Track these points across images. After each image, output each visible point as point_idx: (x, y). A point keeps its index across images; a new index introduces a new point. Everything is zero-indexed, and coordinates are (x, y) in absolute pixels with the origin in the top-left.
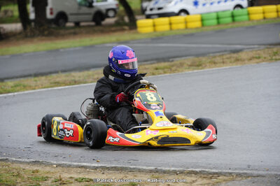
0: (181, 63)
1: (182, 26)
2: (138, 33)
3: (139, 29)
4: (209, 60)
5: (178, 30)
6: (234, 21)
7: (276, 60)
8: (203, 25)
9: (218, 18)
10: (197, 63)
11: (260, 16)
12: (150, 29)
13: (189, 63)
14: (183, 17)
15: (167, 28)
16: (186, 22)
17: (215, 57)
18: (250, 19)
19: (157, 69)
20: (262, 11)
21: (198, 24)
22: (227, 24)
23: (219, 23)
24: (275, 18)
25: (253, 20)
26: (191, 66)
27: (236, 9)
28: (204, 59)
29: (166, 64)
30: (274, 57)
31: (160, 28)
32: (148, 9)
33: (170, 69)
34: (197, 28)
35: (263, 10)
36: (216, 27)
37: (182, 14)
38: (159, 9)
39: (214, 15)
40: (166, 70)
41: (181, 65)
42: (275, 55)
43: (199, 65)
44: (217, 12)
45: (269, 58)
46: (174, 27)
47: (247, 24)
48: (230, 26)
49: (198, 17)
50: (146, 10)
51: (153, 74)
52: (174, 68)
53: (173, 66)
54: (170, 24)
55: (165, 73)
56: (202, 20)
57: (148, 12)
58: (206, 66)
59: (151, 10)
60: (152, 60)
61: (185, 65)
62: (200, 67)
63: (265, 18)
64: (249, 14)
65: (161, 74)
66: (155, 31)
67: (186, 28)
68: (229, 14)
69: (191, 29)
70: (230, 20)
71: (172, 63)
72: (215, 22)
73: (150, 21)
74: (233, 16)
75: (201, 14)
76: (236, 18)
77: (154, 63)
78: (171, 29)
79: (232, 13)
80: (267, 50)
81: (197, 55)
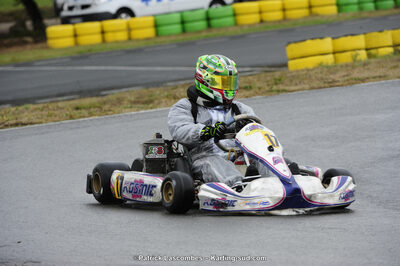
0: (118, 99)
1: (122, 36)
2: (48, 48)
3: (50, 42)
4: (166, 93)
5: (117, 42)
6: (209, 26)
7: (278, 91)
8: (157, 34)
9: (183, 22)
10: (146, 99)
11: (254, 18)
12: (69, 42)
13: (133, 99)
14: (124, 20)
15: (97, 39)
16: (129, 29)
17: (176, 87)
18: (236, 24)
19: (77, 109)
20: (257, 10)
21: (150, 32)
22: (199, 32)
23: (184, 31)
24: (279, 21)
25: (242, 26)
26: (135, 102)
27: (214, 7)
28: (157, 91)
29: (94, 100)
30: (275, 87)
31: (84, 40)
32: (65, 7)
33: (100, 109)
34: (148, 39)
35: (260, 8)
36: (181, 38)
37: (123, 15)
38: (85, 7)
39: (177, 17)
40: (92, 110)
41: (120, 101)
42: (276, 84)
43: (148, 102)
44: (181, 12)
45: (267, 88)
46: (110, 37)
47: (232, 31)
48: (204, 34)
49: (151, 20)
50: (62, 9)
51: (71, 117)
52: (106, 107)
53: (105, 103)
54: (103, 32)
55: (91, 115)
56: (156, 26)
57: (65, 13)
58: (159, 104)
59: (71, 8)
60: (71, 93)
61: (125, 102)
62: (151, 105)
63: (262, 21)
64: (235, 15)
65: (84, 117)
66: (77, 44)
67: (130, 39)
68: (201, 14)
69: (138, 40)
70: (202, 24)
71: (105, 99)
72: (177, 28)
73: (68, 29)
74: (208, 19)
75: (154, 16)
76: (214, 22)
77: (73, 99)
78: (104, 41)
79: (207, 13)
80: (263, 75)
81: (147, 85)
